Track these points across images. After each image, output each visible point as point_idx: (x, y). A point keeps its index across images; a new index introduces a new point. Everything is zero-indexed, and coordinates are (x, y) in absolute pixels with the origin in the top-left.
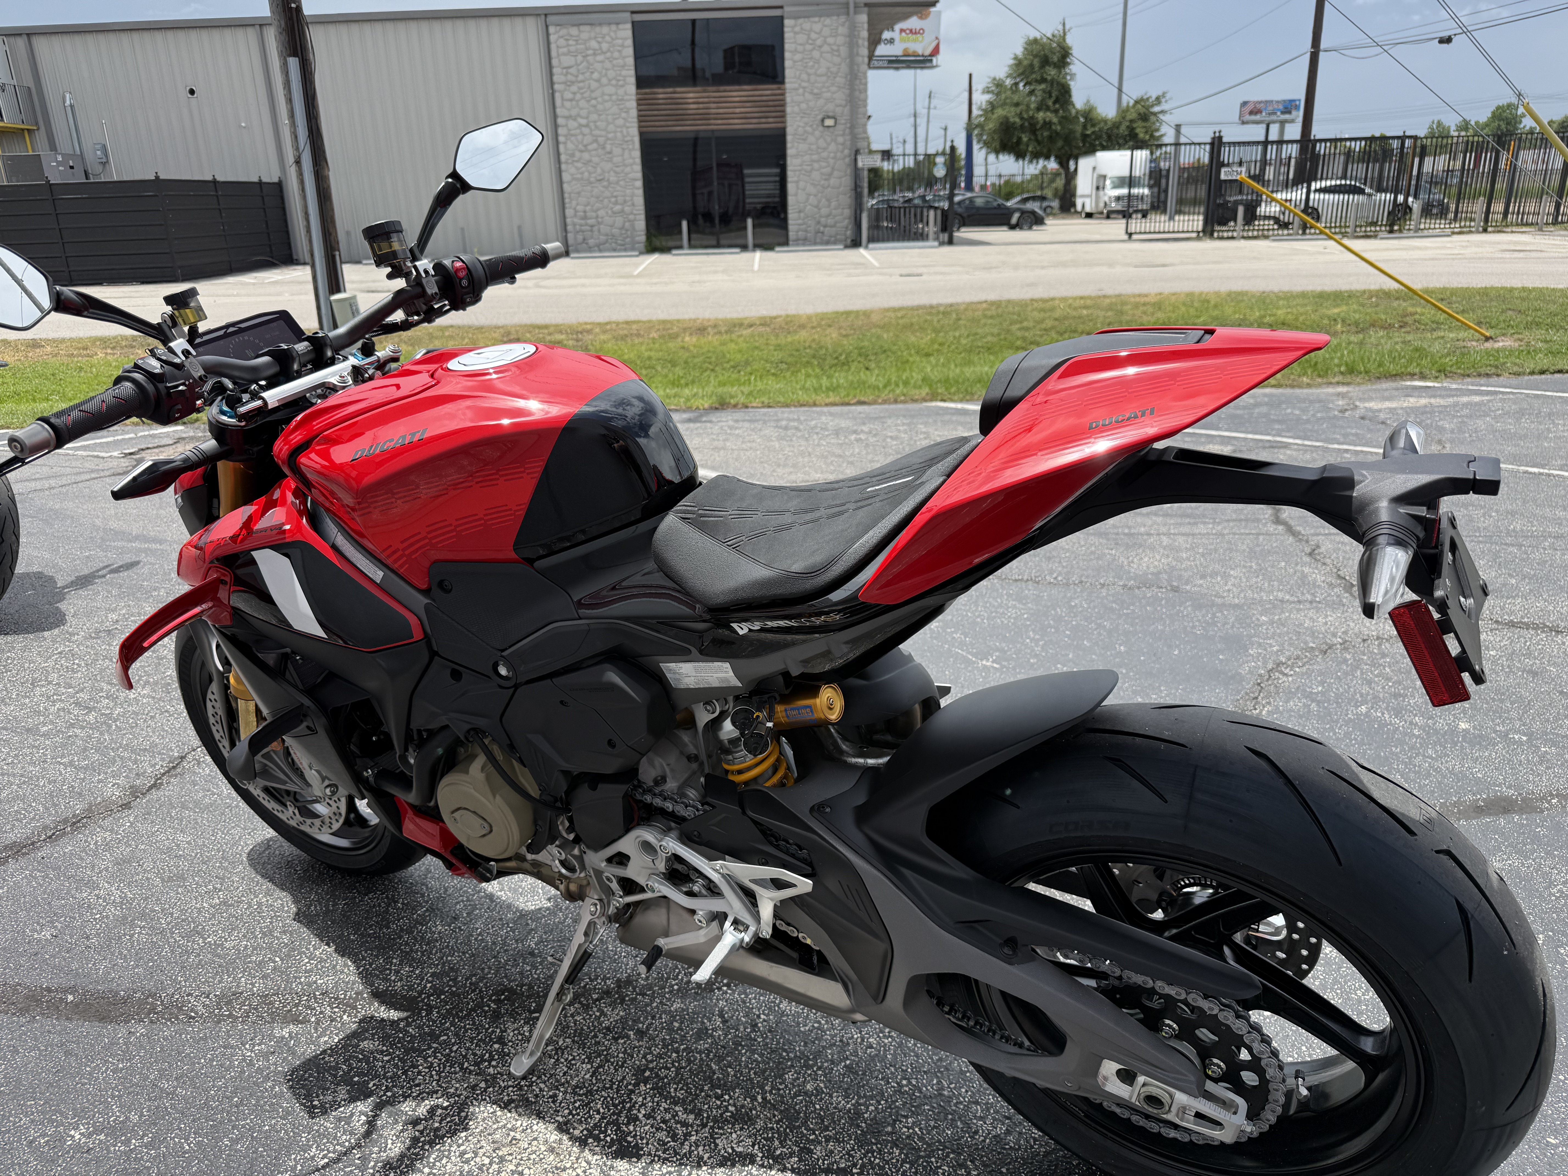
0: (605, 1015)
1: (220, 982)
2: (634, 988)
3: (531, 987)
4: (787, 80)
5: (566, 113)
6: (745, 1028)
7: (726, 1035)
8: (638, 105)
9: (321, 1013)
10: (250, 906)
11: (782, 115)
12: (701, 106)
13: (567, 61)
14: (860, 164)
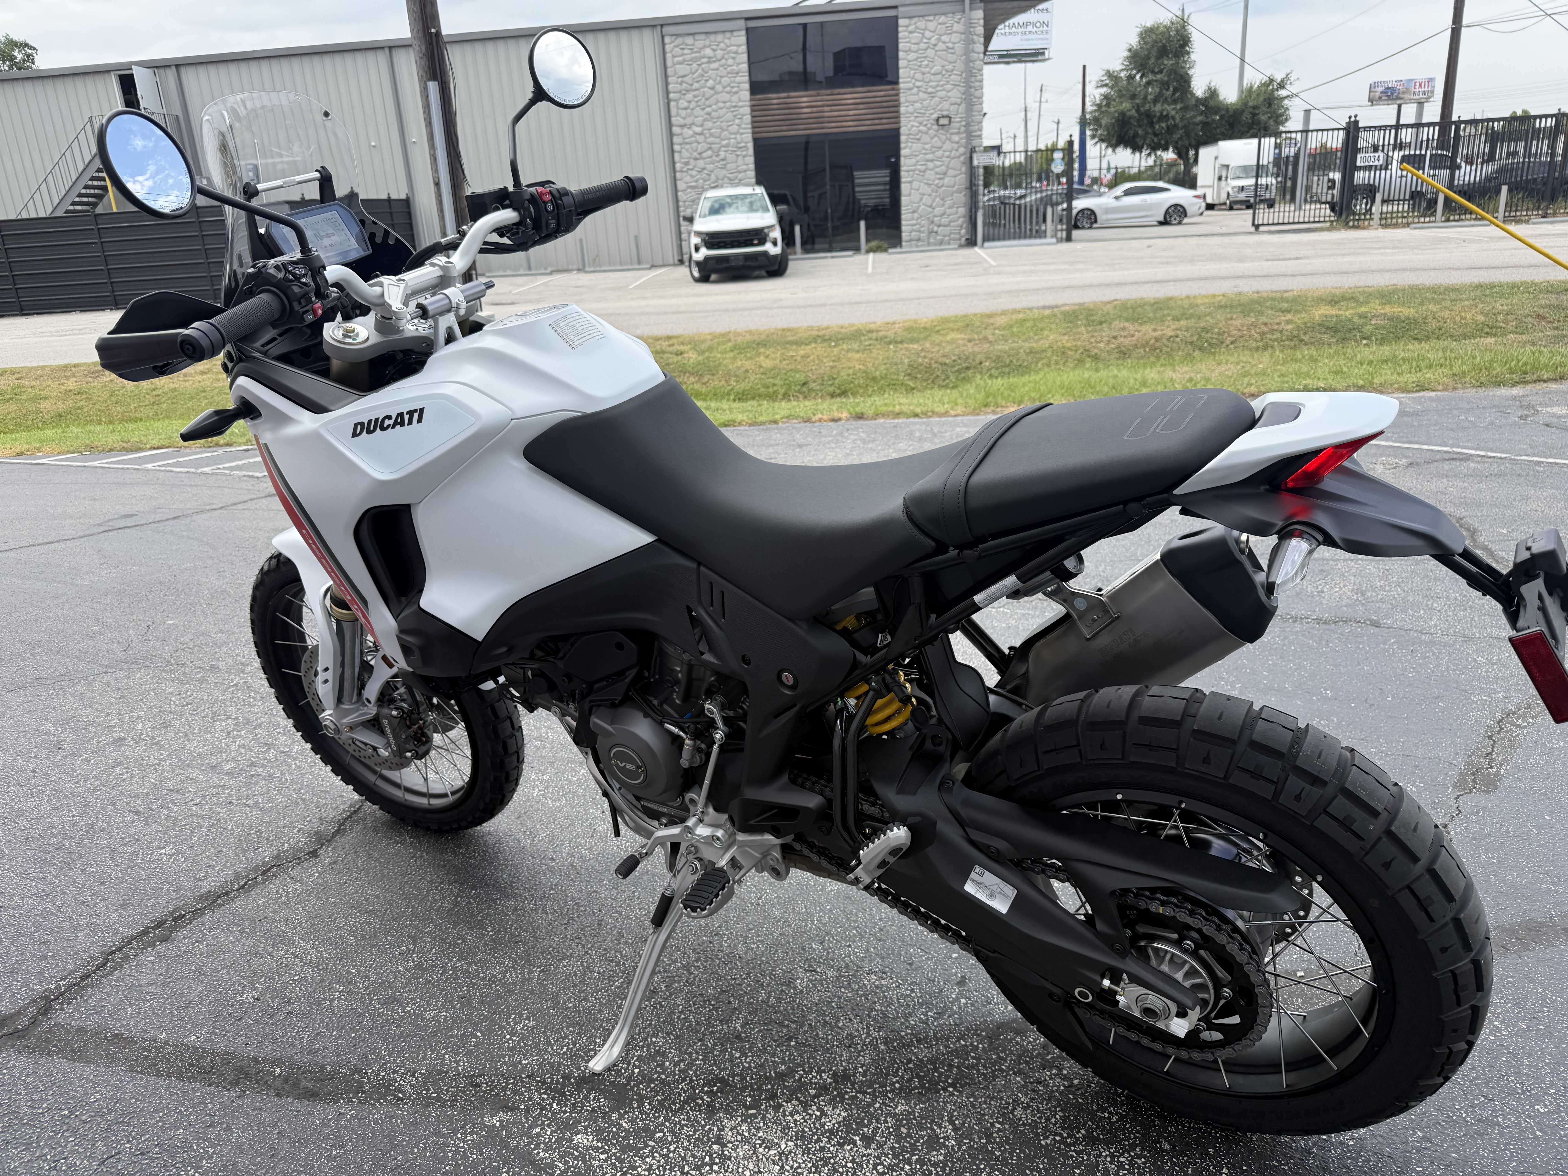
0: (826, 1115)
1: (424, 1058)
2: (853, 1084)
3: (743, 1078)
4: (901, 80)
5: (682, 122)
6: (980, 1138)
7: (960, 1146)
8: (752, 111)
9: (530, 1099)
10: (444, 972)
11: (897, 117)
12: (815, 109)
13: (682, 69)
14: (975, 163)
